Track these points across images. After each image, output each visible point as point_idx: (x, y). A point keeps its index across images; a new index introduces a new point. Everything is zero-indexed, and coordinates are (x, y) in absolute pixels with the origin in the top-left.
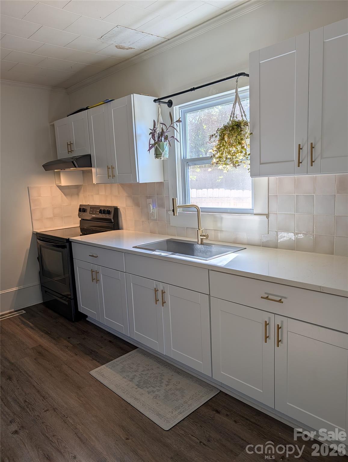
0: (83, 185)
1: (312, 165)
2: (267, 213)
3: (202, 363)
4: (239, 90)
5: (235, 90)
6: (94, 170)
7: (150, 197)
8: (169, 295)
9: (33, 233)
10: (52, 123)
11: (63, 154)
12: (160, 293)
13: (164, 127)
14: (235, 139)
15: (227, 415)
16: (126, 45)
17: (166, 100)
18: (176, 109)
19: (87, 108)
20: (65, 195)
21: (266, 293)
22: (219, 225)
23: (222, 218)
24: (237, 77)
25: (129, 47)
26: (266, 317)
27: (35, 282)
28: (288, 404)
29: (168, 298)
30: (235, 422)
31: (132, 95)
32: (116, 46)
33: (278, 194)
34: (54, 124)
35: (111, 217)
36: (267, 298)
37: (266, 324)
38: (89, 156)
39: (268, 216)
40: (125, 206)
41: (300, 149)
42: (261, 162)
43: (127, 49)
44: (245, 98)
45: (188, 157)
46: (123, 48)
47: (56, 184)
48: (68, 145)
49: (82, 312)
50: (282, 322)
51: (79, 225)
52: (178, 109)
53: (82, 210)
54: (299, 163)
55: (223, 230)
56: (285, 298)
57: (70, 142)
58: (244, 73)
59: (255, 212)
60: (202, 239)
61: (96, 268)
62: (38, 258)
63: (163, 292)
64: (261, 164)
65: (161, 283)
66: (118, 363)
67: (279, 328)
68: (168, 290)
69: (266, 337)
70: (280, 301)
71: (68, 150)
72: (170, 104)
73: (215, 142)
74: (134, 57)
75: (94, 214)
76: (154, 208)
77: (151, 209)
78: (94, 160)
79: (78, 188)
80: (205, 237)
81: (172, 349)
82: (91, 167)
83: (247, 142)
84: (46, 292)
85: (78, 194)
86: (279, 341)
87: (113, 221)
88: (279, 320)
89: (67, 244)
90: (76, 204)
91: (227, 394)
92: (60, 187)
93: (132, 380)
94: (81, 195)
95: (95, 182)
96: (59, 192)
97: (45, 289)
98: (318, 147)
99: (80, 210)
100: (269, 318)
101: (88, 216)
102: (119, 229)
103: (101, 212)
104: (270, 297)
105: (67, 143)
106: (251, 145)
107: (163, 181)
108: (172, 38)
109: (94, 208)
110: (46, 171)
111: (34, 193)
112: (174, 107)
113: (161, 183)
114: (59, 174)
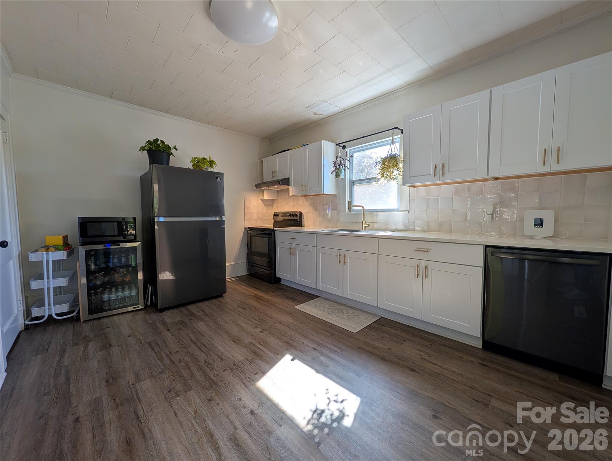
0: (276, 199)
1: (443, 176)
2: (408, 210)
3: (370, 298)
4: (394, 137)
5: (392, 138)
6: (291, 188)
7: (326, 205)
8: (349, 258)
9: (245, 228)
10: (261, 160)
11: (268, 178)
12: (342, 257)
13: (342, 160)
14: (393, 164)
15: (390, 327)
16: (319, 113)
17: (342, 145)
18: (348, 150)
19: (289, 150)
20: (265, 205)
21: (417, 248)
22: (375, 219)
23: (377, 215)
24: (393, 130)
25: (321, 114)
26: (417, 262)
27: (244, 260)
28: (431, 316)
29: (348, 260)
30: (396, 330)
31: (323, 141)
32: (314, 113)
33: (415, 198)
34: (263, 160)
35: (298, 218)
36: (419, 250)
37: (418, 267)
38: (288, 179)
39: (409, 211)
40: (307, 211)
41: (436, 167)
42: (410, 176)
43: (319, 115)
44: (397, 142)
45: (354, 179)
46: (317, 115)
47: (260, 198)
48: (273, 172)
49: (279, 277)
50: (428, 264)
51: (273, 225)
52: (349, 150)
53: (276, 215)
54: (435, 175)
55: (378, 222)
56: (430, 249)
57: (275, 171)
58: (398, 127)
59: (400, 210)
60: (365, 227)
61: (293, 246)
62: (248, 245)
63: (345, 256)
64: (409, 177)
65: (343, 251)
66: (311, 303)
67: (426, 268)
68: (348, 254)
69: (418, 275)
70: (428, 251)
71: (273, 176)
72: (344, 147)
73: (379, 166)
74: (320, 120)
75: (285, 217)
76: (328, 212)
77: (327, 211)
78: (292, 181)
79: (273, 201)
80: (368, 226)
81: (349, 292)
82: (289, 185)
83: (401, 165)
84: (252, 266)
85: (272, 206)
86: (426, 276)
87: (299, 221)
88: (426, 263)
89: (273, 232)
90: (271, 212)
91: (386, 318)
92: (263, 200)
93: (324, 310)
94: (275, 206)
95: (291, 195)
96: (261, 203)
97: (250, 264)
98: (446, 166)
99: (275, 215)
100: (419, 263)
101: (280, 218)
102: (301, 226)
103: (290, 215)
104: (420, 250)
105: (273, 171)
106: (403, 167)
107: (336, 194)
108: (348, 109)
109: (284, 214)
110: (257, 188)
111: (247, 202)
112: (347, 149)
113: (335, 195)
114: (263, 191)
